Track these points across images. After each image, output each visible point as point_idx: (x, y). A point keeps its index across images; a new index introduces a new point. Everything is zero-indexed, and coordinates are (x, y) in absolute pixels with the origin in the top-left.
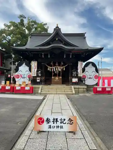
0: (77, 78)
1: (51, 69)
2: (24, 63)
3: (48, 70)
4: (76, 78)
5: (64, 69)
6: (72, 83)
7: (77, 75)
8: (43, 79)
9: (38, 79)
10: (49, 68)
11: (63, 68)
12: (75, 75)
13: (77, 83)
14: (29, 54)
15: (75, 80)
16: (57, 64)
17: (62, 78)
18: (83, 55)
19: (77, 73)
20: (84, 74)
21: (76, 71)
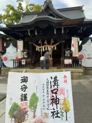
0: (71, 59)
1: (40, 49)
2: (11, 44)
3: (37, 50)
4: (69, 59)
5: (55, 49)
6: (63, 66)
7: (71, 54)
8: (29, 61)
9: (23, 62)
10: (38, 48)
11: (54, 47)
12: (69, 55)
13: (71, 65)
14: (19, 34)
15: (68, 61)
16: (46, 43)
17: (53, 59)
18: (80, 30)
19: (70, 52)
20: (80, 53)
21: (69, 50)
